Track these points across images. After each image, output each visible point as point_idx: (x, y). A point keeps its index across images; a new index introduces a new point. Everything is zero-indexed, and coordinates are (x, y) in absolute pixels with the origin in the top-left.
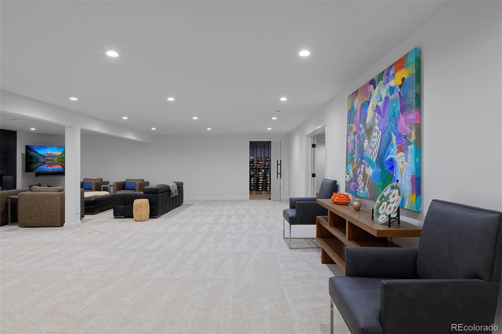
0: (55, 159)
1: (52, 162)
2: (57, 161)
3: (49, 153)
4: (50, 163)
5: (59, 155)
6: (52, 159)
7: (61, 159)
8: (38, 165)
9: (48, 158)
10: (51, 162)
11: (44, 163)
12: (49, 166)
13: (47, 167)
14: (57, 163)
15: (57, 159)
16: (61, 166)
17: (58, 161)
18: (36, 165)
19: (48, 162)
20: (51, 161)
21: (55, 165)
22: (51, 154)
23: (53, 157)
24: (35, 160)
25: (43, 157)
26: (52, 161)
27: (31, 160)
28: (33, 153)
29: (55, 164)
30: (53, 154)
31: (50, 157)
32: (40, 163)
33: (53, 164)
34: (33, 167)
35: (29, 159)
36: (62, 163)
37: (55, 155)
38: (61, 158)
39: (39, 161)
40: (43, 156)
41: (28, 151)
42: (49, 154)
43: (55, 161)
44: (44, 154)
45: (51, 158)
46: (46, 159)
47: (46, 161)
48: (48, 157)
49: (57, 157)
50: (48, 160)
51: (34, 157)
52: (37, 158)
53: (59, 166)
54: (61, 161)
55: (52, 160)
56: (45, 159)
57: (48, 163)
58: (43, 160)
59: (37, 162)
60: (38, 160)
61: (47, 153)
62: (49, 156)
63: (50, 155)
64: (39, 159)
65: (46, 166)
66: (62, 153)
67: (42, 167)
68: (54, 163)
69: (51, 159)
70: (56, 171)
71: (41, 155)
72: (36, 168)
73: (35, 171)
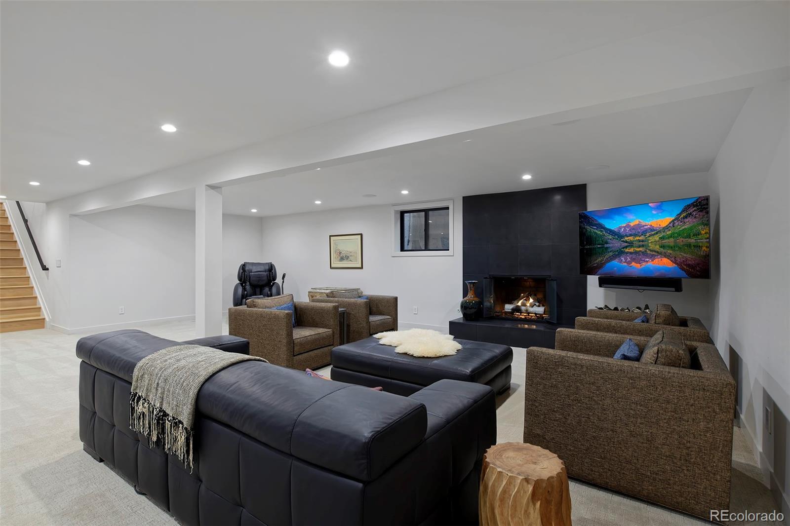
0: (652, 239)
1: (641, 249)
2: (658, 247)
3: (632, 224)
4: (636, 253)
5: (664, 225)
6: (643, 241)
7: (672, 240)
8: (605, 259)
9: (631, 238)
10: (638, 249)
11: (619, 253)
12: (633, 260)
13: (629, 263)
14: (658, 252)
15: (657, 239)
16: (672, 261)
18: (602, 258)
19: (632, 250)
20: (640, 247)
21: (652, 257)
22: (639, 226)
23: (644, 233)
24: (599, 246)
25: (616, 237)
26: (643, 246)
27: (591, 247)
28: (594, 229)
29: (653, 255)
30: (646, 226)
31: (635, 235)
32: (611, 254)
33: (644, 254)
34: (595, 262)
35: (587, 244)
36: (674, 250)
37: (652, 229)
38: (671, 236)
39: (607, 248)
40: (617, 234)
41: (584, 225)
42: (633, 228)
43: (652, 246)
44: (620, 228)
45: (638, 238)
46: (626, 242)
47: (626, 247)
48: (631, 235)
49: (657, 233)
50: (631, 244)
51: (596, 239)
52: (603, 242)
53: (665, 260)
54: (672, 244)
55: (642, 243)
56: (623, 241)
57: (631, 253)
58: (616, 244)
59: (603, 250)
60: (606, 246)
61: (628, 226)
62: (634, 232)
63: (638, 230)
64: (607, 243)
65: (626, 259)
66: (674, 218)
67: (615, 263)
68: (649, 252)
69: (640, 241)
70: (656, 274)
71: (611, 232)
72: (601, 266)
73: (600, 271)
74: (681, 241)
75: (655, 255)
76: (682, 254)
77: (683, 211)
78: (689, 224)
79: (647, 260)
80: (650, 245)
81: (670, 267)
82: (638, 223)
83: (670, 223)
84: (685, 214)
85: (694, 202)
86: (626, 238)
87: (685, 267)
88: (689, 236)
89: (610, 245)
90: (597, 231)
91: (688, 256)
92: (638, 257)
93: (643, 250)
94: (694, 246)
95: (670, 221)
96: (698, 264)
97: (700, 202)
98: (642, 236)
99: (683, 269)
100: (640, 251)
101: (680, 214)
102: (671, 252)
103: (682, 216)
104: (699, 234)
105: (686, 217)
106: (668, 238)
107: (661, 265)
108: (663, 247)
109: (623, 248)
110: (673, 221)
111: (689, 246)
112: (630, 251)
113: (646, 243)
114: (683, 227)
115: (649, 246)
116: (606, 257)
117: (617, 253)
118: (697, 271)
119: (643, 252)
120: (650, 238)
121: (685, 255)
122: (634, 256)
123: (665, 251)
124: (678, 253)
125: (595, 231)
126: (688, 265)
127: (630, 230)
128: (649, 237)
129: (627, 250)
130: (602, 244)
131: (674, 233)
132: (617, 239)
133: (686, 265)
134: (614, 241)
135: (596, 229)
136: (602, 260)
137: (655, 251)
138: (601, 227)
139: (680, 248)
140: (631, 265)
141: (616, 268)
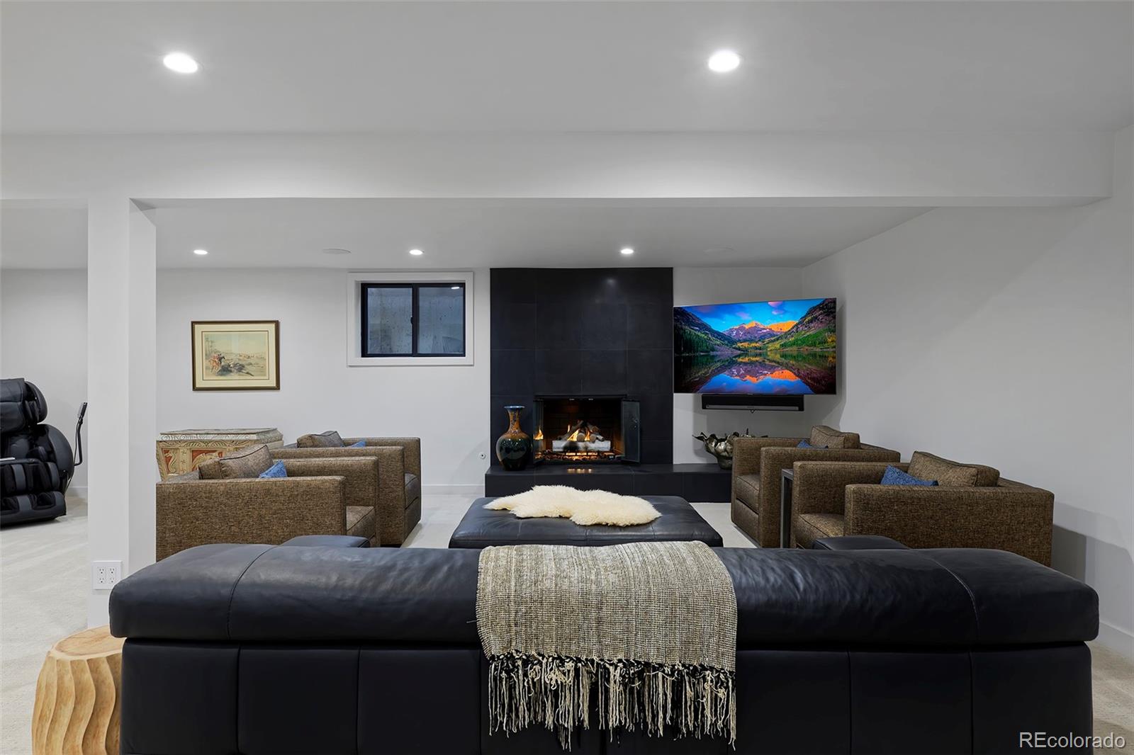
0: (771, 347)
1: (757, 359)
2: (778, 356)
3: (747, 327)
4: (752, 363)
5: (786, 329)
6: (760, 349)
7: (795, 348)
8: (710, 371)
9: (746, 344)
10: (754, 359)
11: (730, 364)
12: (748, 372)
13: (742, 376)
14: (778, 363)
15: (778, 346)
16: (795, 374)
17: (782, 356)
18: (706, 370)
19: (746, 360)
20: (756, 355)
21: (772, 369)
22: (756, 329)
23: (762, 338)
24: (702, 354)
25: (726, 342)
27: (691, 354)
28: (696, 330)
29: (772, 366)
30: (764, 329)
31: (751, 341)
32: (719, 364)
33: (762, 365)
34: (697, 375)
35: (684, 351)
37: (771, 334)
38: (793, 344)
39: (713, 357)
40: (727, 339)
41: (681, 324)
42: (748, 332)
43: (771, 356)
44: (732, 330)
45: (754, 345)
46: (739, 349)
47: (739, 356)
48: (745, 341)
49: (778, 339)
50: (745, 352)
51: (698, 344)
52: (707, 348)
53: (787, 372)
54: (795, 353)
55: (760, 352)
56: (734, 348)
57: (745, 364)
58: (725, 352)
59: (708, 359)
60: (712, 353)
61: (742, 328)
62: (749, 336)
63: (754, 335)
64: (713, 350)
66: (797, 322)
67: (724, 376)
68: (767, 362)
69: (756, 348)
70: (776, 390)
71: (719, 335)
72: (704, 380)
73: (703, 388)
74: (805, 349)
75: (775, 367)
76: (806, 365)
77: (808, 314)
78: (814, 329)
79: (766, 372)
80: (769, 353)
81: (792, 381)
82: (754, 325)
83: (793, 328)
84: (810, 318)
85: (821, 304)
86: (740, 345)
87: (809, 381)
88: (814, 345)
89: (719, 353)
90: (699, 334)
91: (813, 367)
92: (753, 369)
93: (761, 361)
94: (820, 356)
95: (793, 325)
96: (824, 377)
97: (826, 305)
98: (760, 343)
99: (808, 384)
100: (757, 361)
101: (805, 317)
102: (794, 363)
103: (807, 320)
104: (825, 342)
105: (811, 321)
106: (791, 346)
107: (781, 379)
108: (784, 356)
109: (735, 357)
110: (797, 325)
111: (814, 355)
112: (743, 361)
113: (764, 351)
114: (808, 334)
115: (768, 356)
116: (712, 368)
117: (727, 363)
118: (823, 385)
119: (760, 363)
120: (770, 345)
121: (810, 367)
122: (749, 368)
123: (787, 361)
124: (801, 364)
125: (697, 333)
126: (813, 379)
127: (744, 334)
128: (767, 343)
129: (740, 360)
130: (707, 352)
131: (797, 340)
132: (727, 345)
133: (811, 379)
134: (724, 348)
135: (699, 331)
136: (706, 373)
137: (775, 362)
138: (705, 328)
139: (804, 358)
140: (745, 378)
141: (725, 384)
